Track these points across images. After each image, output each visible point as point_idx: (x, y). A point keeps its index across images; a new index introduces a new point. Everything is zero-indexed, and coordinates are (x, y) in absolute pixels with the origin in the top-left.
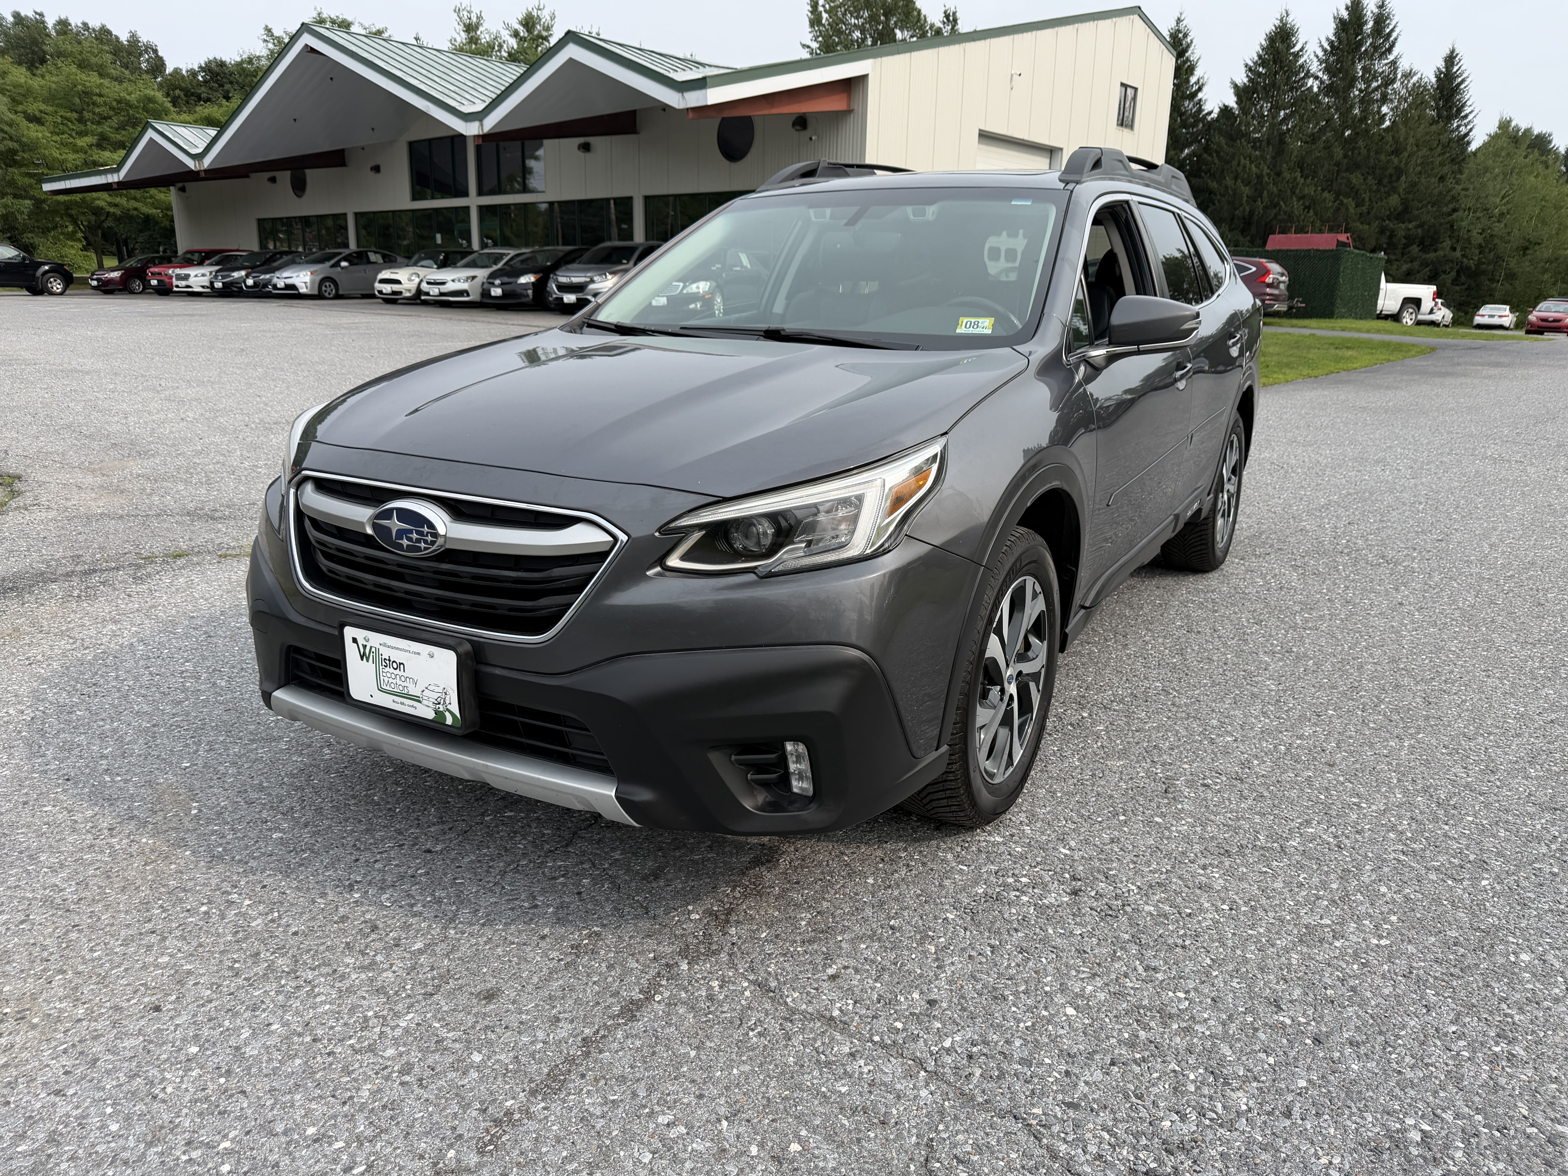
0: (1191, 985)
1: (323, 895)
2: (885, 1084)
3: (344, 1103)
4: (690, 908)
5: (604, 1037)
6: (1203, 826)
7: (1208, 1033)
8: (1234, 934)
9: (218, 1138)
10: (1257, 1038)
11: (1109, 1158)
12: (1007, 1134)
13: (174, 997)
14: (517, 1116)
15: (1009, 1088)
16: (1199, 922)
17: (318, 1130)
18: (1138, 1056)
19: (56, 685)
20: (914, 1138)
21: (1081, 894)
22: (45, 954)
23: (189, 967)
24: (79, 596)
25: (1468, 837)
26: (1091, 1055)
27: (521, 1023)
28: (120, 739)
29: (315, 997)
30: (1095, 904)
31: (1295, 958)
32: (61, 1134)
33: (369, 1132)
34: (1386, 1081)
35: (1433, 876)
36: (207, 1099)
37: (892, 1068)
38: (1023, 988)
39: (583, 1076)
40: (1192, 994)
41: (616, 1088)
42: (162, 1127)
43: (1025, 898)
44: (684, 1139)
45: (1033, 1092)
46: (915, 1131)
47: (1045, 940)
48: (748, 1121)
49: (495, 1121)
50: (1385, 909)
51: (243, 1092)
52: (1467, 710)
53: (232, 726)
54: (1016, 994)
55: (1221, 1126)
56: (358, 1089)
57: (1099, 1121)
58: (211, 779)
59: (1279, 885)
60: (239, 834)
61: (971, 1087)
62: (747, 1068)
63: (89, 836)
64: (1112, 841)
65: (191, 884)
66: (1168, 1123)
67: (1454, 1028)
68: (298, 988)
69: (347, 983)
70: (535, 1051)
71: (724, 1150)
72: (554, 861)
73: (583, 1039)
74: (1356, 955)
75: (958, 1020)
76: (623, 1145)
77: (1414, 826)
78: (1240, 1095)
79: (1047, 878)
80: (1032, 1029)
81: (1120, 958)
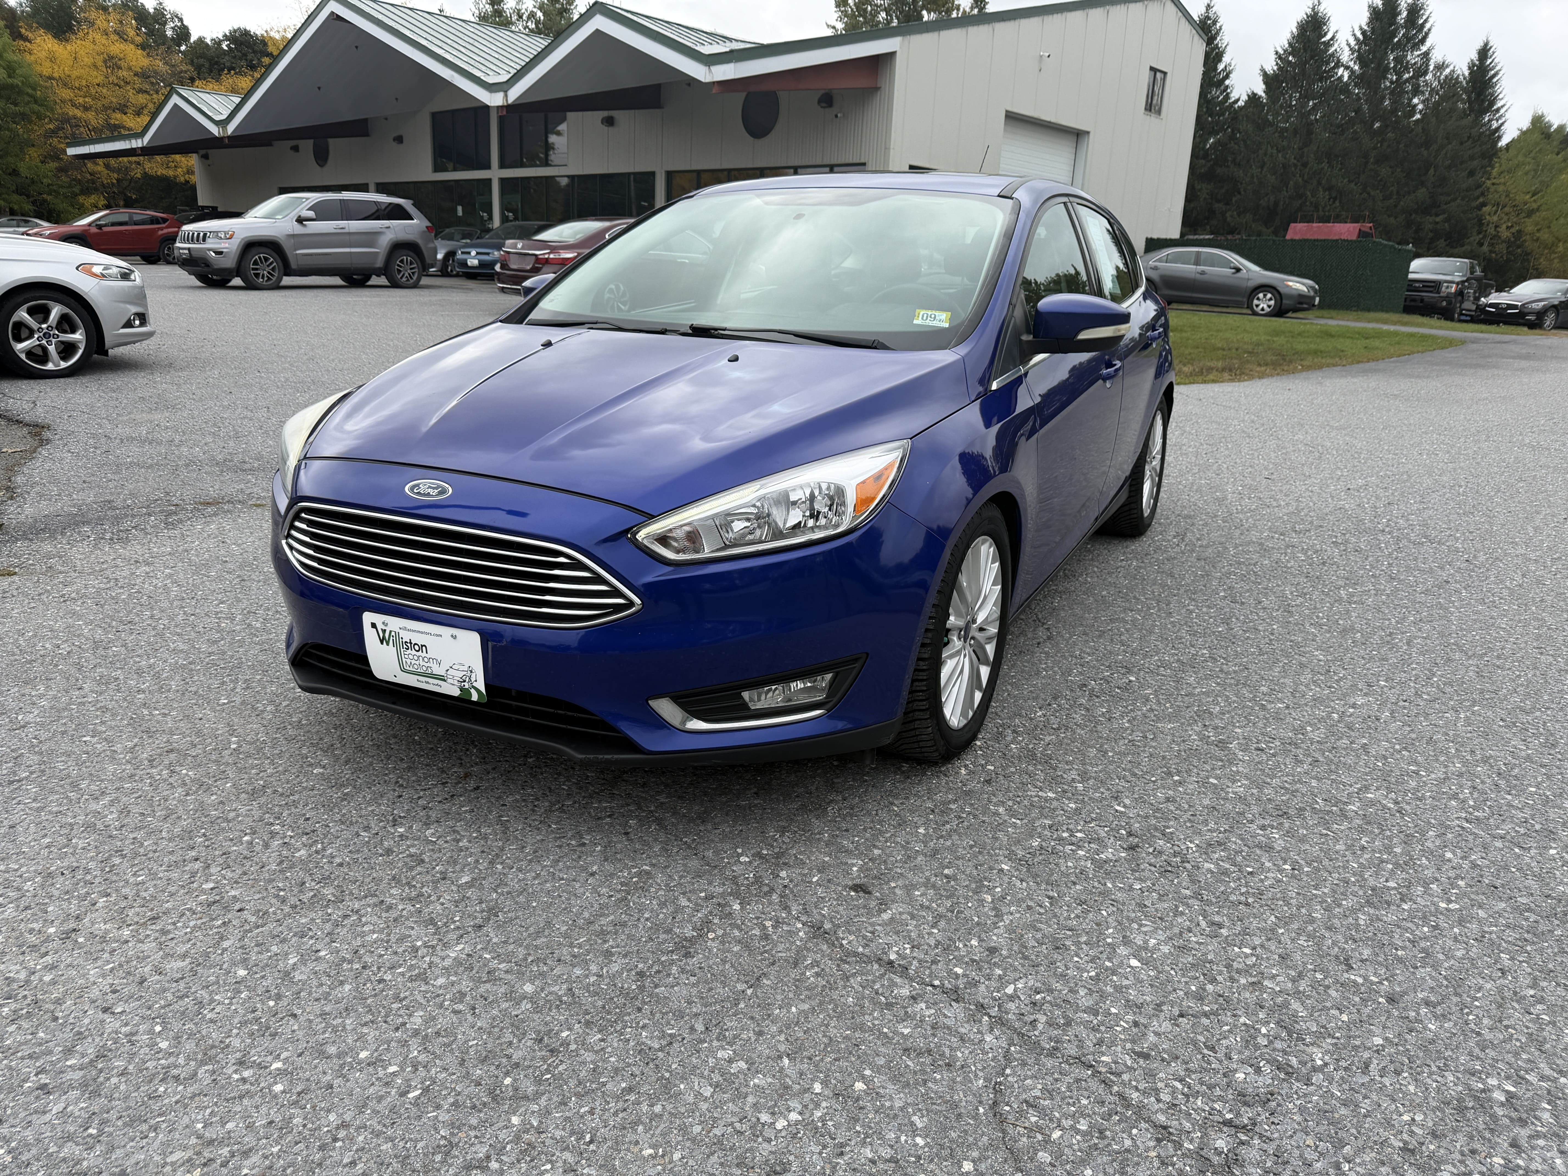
0: (1257, 941)
1: (367, 828)
2: (949, 1028)
3: (397, 1029)
4: (740, 851)
5: (658, 972)
6: (1260, 789)
7: (1278, 989)
8: (1298, 894)
9: (269, 1058)
10: (1330, 995)
11: (1184, 1108)
12: (1078, 1081)
13: (220, 922)
14: (573, 1047)
15: (1076, 1036)
16: (1262, 881)
17: (372, 1054)
18: (1207, 1009)
19: (91, 622)
20: (981, 1081)
21: (1139, 850)
22: (88, 877)
23: (233, 893)
24: (111, 539)
25: (1532, 807)
26: (1158, 1007)
27: (575, 956)
28: (157, 676)
29: (363, 926)
30: (1153, 861)
31: (1362, 919)
32: (110, 1050)
33: (422, 1058)
34: (1465, 1041)
35: (1499, 844)
36: (257, 1020)
37: (954, 1013)
38: (1084, 939)
39: (639, 1010)
40: (1259, 950)
41: (672, 1022)
42: (213, 1047)
43: (1081, 853)
44: (746, 1075)
45: (1101, 1040)
46: (981, 1074)
47: (1105, 893)
48: (810, 1059)
49: (552, 1051)
50: (1452, 874)
51: (295, 1016)
52: (1522, 685)
53: (269, 666)
54: (1078, 944)
55: (1297, 1080)
56: (410, 1015)
57: (1171, 1070)
58: (250, 716)
59: (1340, 847)
60: (280, 768)
61: (1036, 1033)
62: (806, 1007)
63: (129, 767)
64: (1168, 800)
65: (232, 815)
66: (1242, 1076)
67: (1532, 992)
68: (346, 916)
69: (394, 914)
70: (589, 984)
71: (787, 1088)
72: (600, 802)
73: (637, 974)
74: (1425, 917)
75: (1020, 967)
76: (683, 1078)
77: (1476, 795)
78: (1315, 1050)
79: (1103, 834)
80: (1097, 979)
81: (1182, 913)
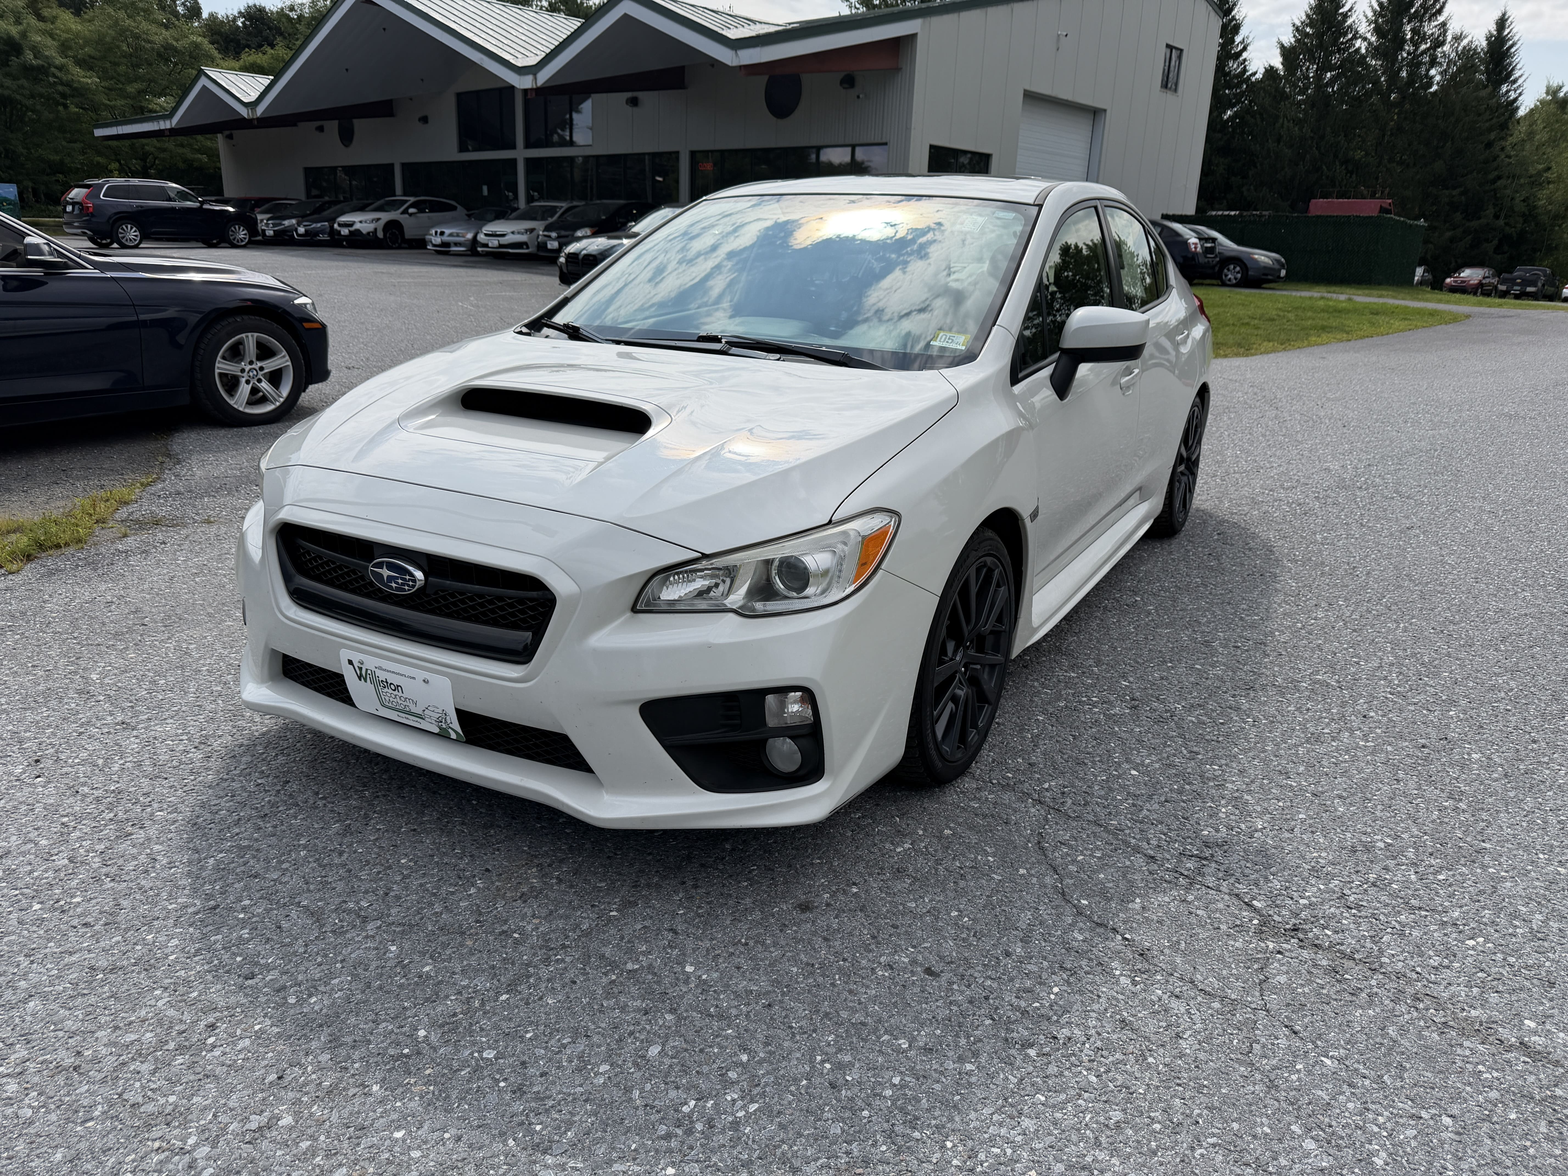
0: (1223, 762)
2: (1005, 804)
10: (1272, 792)
11: (1166, 847)
12: (1094, 833)
15: (1093, 811)
16: (1230, 728)
18: (1185, 798)
20: (1029, 831)
26: (1150, 797)
30: (1149, 715)
34: (1363, 817)
35: (1412, 708)
37: (1008, 797)
38: (1098, 759)
43: (1096, 710)
45: (1110, 813)
46: (1028, 827)
47: (1114, 734)
50: (1372, 725)
54: (1094, 762)
55: (1244, 835)
57: (1158, 829)
59: (1291, 708)
61: (1065, 808)
64: (1162, 678)
67: (1416, 792)
74: (1347, 750)
75: (1052, 774)
77: (1401, 677)
78: (1258, 820)
79: (1112, 699)
80: (1107, 781)
81: (1169, 746)
